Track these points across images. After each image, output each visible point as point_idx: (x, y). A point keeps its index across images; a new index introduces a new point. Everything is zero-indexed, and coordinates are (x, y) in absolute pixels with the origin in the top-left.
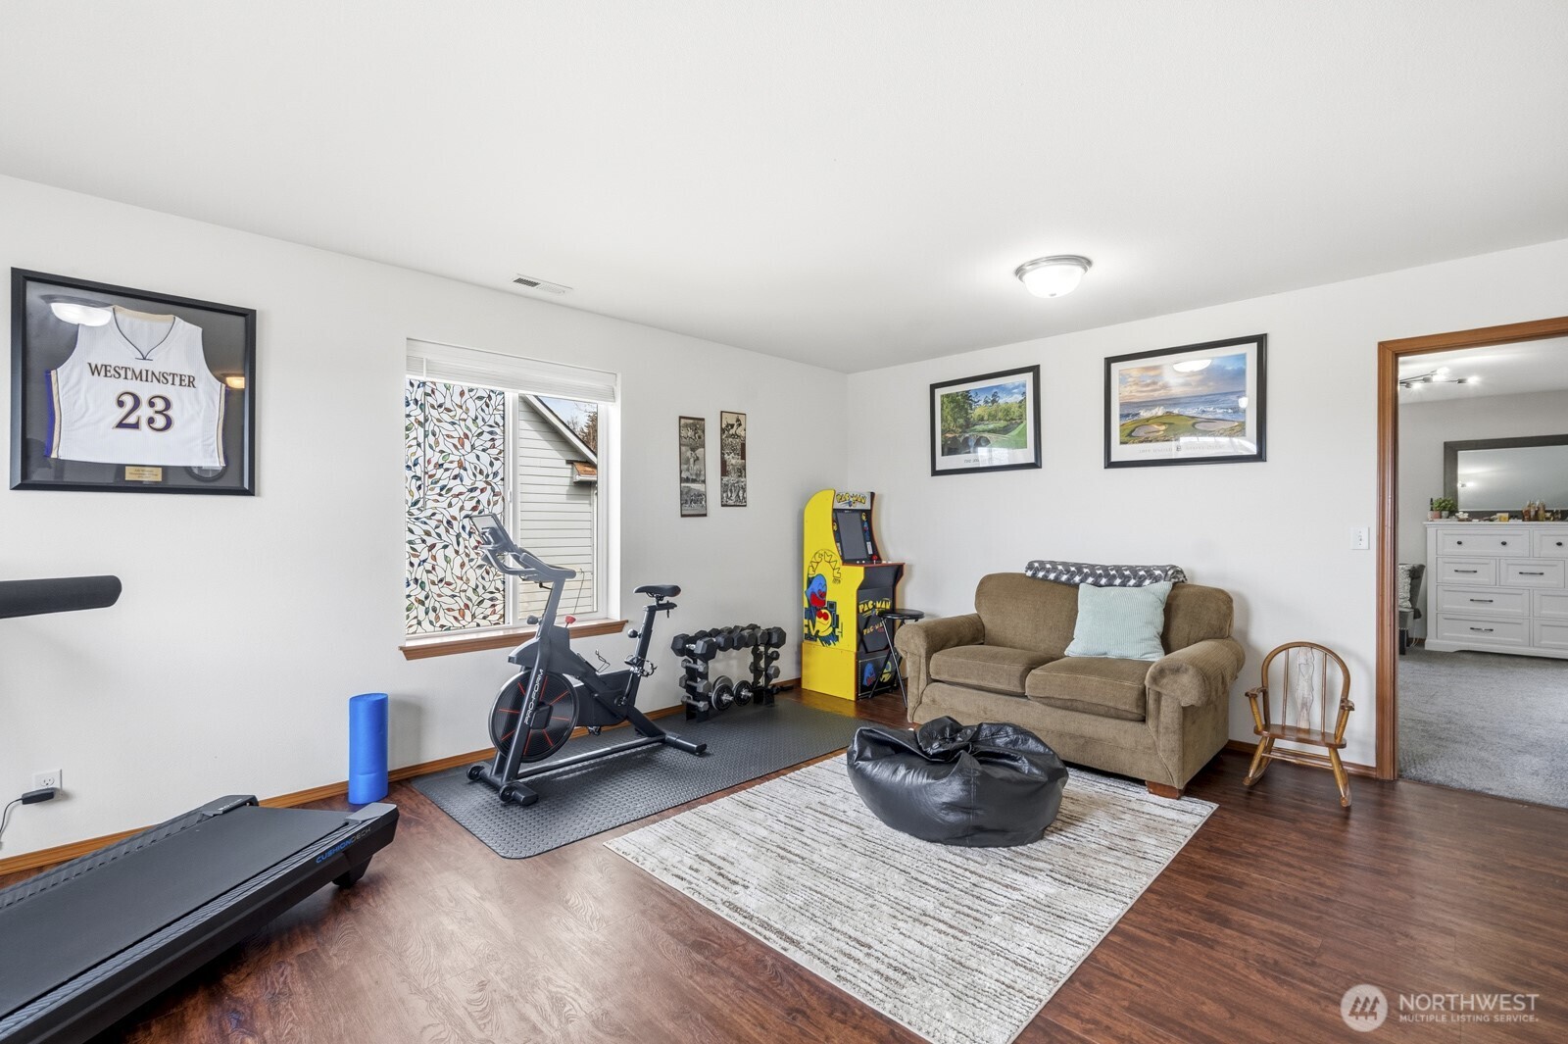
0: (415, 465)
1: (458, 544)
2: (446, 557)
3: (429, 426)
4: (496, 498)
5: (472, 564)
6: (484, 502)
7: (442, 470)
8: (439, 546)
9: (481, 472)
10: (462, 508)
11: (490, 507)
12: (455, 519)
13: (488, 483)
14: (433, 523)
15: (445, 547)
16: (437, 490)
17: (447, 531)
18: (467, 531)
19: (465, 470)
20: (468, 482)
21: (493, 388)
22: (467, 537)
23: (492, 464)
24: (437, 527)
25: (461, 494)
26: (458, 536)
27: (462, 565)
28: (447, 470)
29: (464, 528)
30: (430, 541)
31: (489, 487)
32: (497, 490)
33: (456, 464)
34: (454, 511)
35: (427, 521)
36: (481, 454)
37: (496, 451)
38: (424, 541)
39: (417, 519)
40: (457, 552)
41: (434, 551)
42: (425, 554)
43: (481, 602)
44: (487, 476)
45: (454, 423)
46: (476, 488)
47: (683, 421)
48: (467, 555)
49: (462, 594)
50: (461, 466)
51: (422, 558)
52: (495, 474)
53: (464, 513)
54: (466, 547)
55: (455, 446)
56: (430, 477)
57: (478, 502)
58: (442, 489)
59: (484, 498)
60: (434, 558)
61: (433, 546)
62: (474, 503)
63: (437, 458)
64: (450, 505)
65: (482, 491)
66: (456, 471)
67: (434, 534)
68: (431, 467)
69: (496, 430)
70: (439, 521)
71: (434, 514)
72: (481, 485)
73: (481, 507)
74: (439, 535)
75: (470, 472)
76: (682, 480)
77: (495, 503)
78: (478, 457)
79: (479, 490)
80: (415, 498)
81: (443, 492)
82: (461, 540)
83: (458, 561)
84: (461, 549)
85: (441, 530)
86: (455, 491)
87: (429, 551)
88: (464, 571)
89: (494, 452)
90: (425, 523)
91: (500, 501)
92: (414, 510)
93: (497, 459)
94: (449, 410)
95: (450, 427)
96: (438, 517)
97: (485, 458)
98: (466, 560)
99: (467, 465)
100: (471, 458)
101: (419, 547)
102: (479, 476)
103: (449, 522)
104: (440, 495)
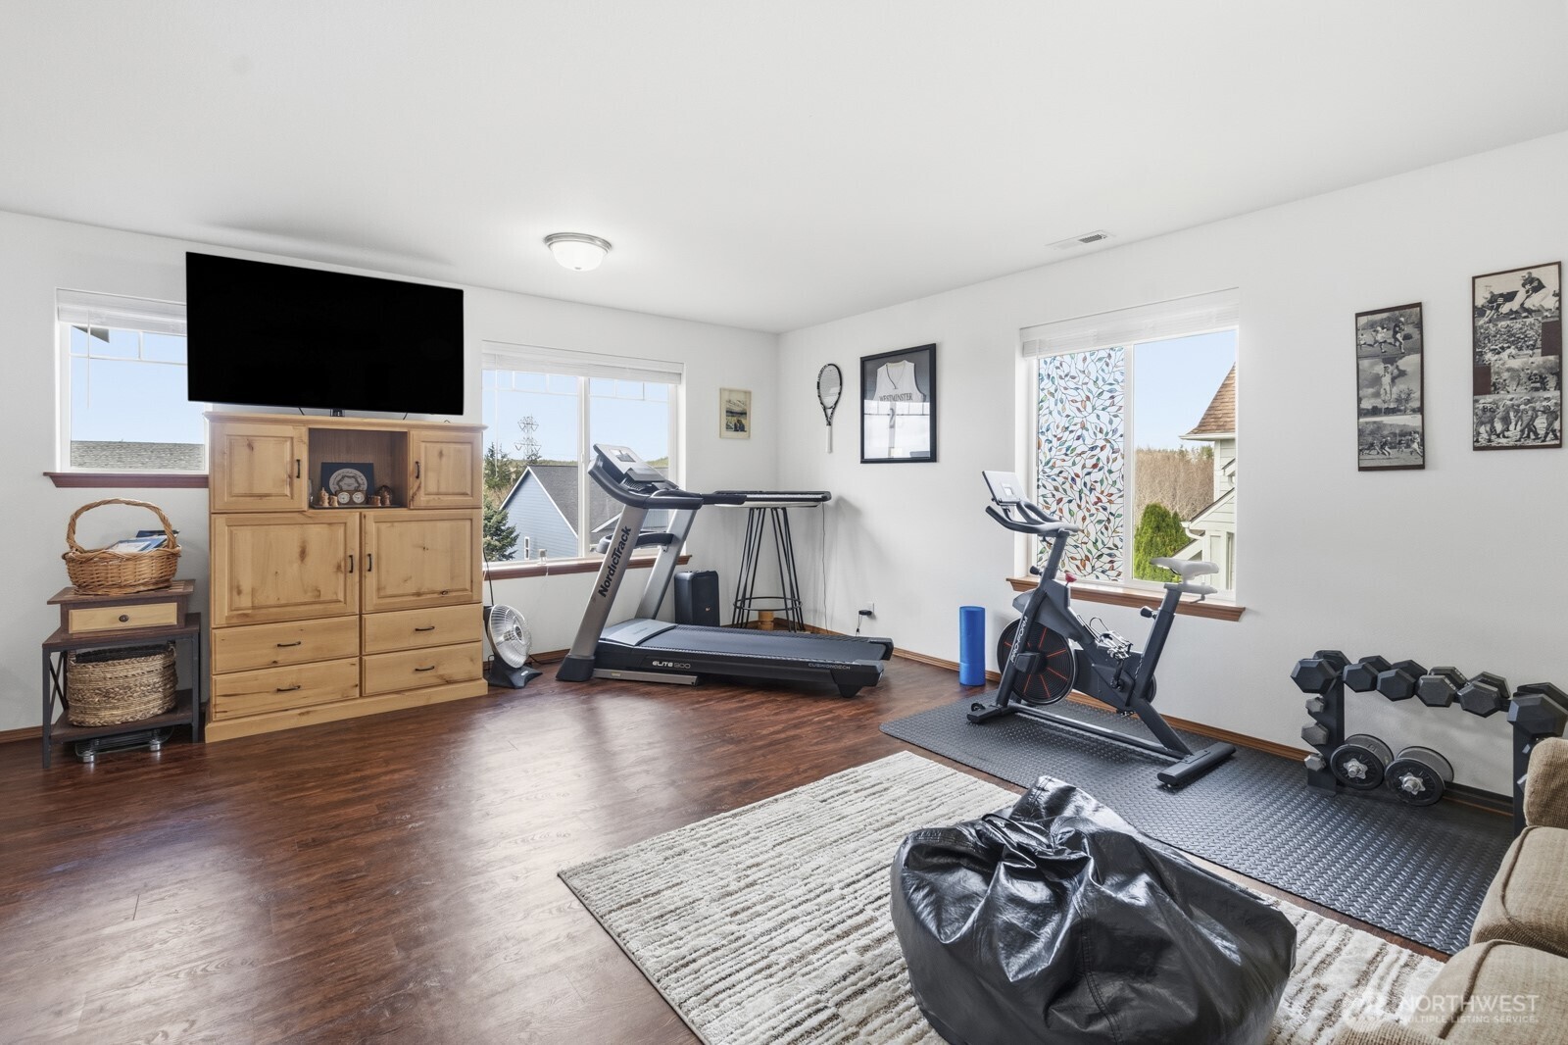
0: (1048, 430)
1: (1081, 499)
2: (1070, 510)
3: (1058, 395)
4: (1114, 455)
5: (1092, 518)
6: (1104, 459)
7: (1068, 432)
8: (1065, 500)
9: (1101, 431)
10: (1084, 467)
11: (1109, 465)
12: (1078, 476)
13: (1107, 441)
14: (1060, 480)
15: (1070, 501)
16: (1064, 451)
17: (1072, 487)
18: (1088, 487)
19: (1087, 430)
20: (1089, 442)
21: (1112, 346)
22: (1088, 493)
23: (1111, 422)
24: (1064, 483)
25: (1083, 453)
26: (1081, 492)
27: (1084, 519)
28: (1071, 432)
29: (1085, 484)
30: (1058, 495)
31: (1108, 445)
32: (1116, 447)
33: (1079, 426)
34: (1078, 469)
35: (1056, 478)
36: (1101, 413)
37: (1115, 408)
38: (1054, 496)
39: (1048, 476)
40: (1079, 506)
41: (1061, 504)
42: (1054, 507)
43: (1101, 556)
44: (1107, 434)
45: (1078, 389)
46: (1096, 447)
47: (1363, 320)
48: (1089, 510)
49: (1084, 546)
50: (1083, 427)
51: (1052, 510)
52: (1114, 431)
53: (1086, 471)
54: (1087, 502)
55: (1079, 409)
56: (1059, 439)
57: (1098, 459)
58: (1067, 450)
59: (1103, 456)
60: (1061, 510)
61: (1060, 501)
62: (1094, 461)
63: (1064, 422)
64: (1074, 464)
65: (1102, 449)
66: (1079, 433)
67: (1061, 489)
68: (1060, 430)
69: (1116, 387)
70: (1065, 478)
71: (1061, 472)
72: (1101, 443)
73: (1101, 465)
74: (1065, 490)
75: (1091, 432)
76: (1361, 413)
77: (1115, 460)
78: (1098, 416)
79: (1099, 449)
80: (1048, 458)
81: (1069, 452)
82: (1083, 495)
83: (1080, 514)
84: (1083, 504)
85: (1067, 486)
86: (1078, 451)
87: (1058, 504)
88: (1086, 523)
89: (1113, 409)
90: (1055, 480)
91: (1119, 458)
92: (1047, 470)
93: (1116, 416)
94: (1073, 378)
95: (1074, 392)
96: (1064, 474)
97: (1105, 417)
98: (1087, 514)
99: (1088, 426)
100: (1093, 418)
101: (1050, 500)
102: (1099, 435)
103: (1073, 479)
104: (1066, 455)
